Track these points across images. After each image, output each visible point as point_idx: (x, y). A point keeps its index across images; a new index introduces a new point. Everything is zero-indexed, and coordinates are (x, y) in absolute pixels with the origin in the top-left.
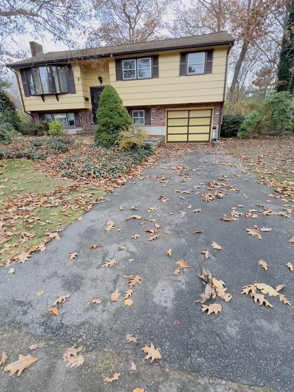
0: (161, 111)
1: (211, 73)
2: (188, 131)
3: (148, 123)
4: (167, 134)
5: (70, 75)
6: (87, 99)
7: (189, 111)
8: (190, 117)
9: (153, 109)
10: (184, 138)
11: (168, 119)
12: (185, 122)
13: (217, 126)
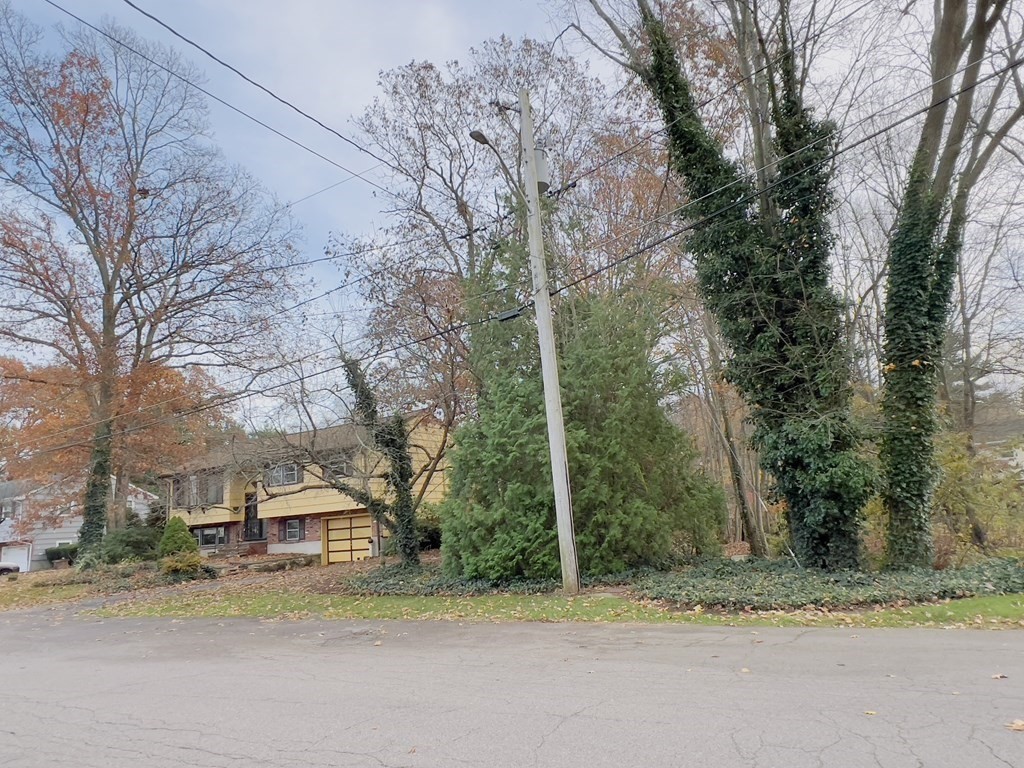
0: (316, 521)
2: (352, 546)
3: (302, 539)
4: (329, 552)
6: (237, 509)
7: (351, 518)
8: (352, 526)
9: (307, 519)
10: (346, 557)
11: (328, 530)
12: (346, 534)
13: (375, 539)
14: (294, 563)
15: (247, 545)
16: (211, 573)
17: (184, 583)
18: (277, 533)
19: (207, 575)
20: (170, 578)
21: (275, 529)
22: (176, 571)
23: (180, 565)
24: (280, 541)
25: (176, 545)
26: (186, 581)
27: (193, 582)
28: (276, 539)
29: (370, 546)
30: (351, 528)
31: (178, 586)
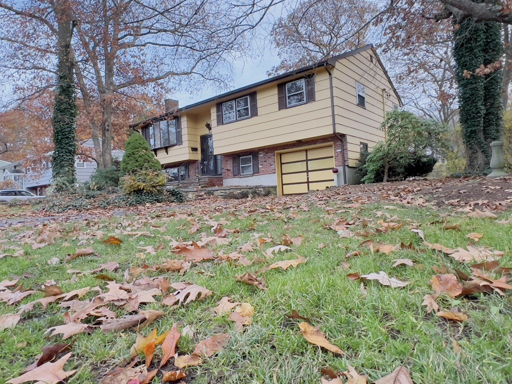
0: (269, 155)
1: (315, 101)
2: (308, 178)
3: (256, 172)
4: (283, 185)
5: (178, 126)
6: (194, 149)
7: (306, 151)
8: (308, 159)
9: (260, 153)
10: (303, 189)
11: (282, 164)
12: (302, 167)
13: (341, 169)
14: (255, 192)
15: (206, 178)
16: (177, 197)
17: (148, 205)
18: (231, 169)
19: (173, 198)
20: (132, 198)
21: (229, 165)
22: (138, 192)
23: (142, 185)
24: (235, 176)
25: (137, 164)
26: (152, 203)
27: (158, 204)
28: (230, 174)
29: (334, 176)
30: (307, 160)
31: (140, 207)
